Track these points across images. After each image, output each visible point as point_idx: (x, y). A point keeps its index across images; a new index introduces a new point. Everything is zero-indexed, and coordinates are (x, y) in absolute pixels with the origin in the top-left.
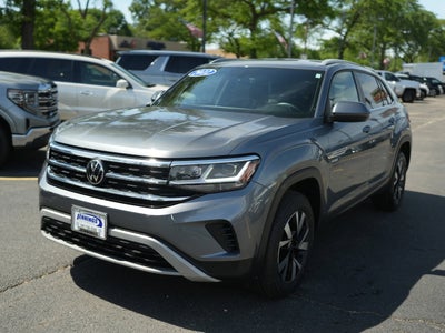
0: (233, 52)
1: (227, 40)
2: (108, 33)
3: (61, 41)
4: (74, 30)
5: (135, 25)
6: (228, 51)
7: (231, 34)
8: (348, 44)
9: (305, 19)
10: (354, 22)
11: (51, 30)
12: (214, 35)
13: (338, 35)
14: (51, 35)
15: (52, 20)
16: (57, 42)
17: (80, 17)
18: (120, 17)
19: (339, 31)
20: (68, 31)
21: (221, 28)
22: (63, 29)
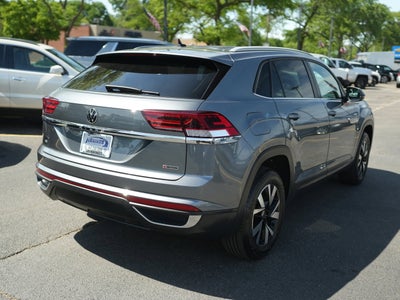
0: (204, 41)
1: (199, 30)
2: (91, 23)
3: (43, 30)
4: (56, 19)
5: (117, 16)
6: (199, 40)
7: (202, 25)
8: (307, 34)
9: (267, 11)
10: (313, 14)
11: (33, 19)
12: (186, 25)
13: (298, 26)
14: (34, 24)
15: (34, 10)
16: (39, 30)
17: (60, 8)
18: (103, 9)
19: (299, 22)
20: (49, 21)
21: (192, 19)
22: (44, 18)
